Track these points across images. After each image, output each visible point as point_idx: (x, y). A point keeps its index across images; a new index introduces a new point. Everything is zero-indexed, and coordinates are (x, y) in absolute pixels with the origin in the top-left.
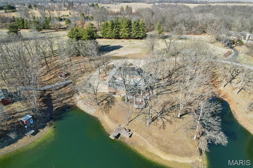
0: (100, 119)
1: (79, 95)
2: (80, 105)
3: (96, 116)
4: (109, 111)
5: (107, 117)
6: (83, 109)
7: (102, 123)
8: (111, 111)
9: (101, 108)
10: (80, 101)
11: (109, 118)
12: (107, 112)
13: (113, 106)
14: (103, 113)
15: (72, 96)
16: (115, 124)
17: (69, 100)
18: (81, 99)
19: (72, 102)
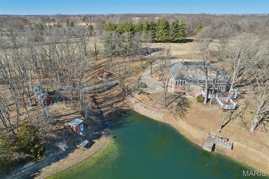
0: (175, 126)
1: (133, 97)
2: (139, 109)
3: (166, 123)
4: (185, 115)
5: (185, 123)
6: (144, 114)
7: (180, 131)
8: (187, 115)
9: (171, 112)
10: (138, 105)
11: (189, 123)
12: (182, 116)
13: (188, 109)
14: (176, 118)
15: (124, 99)
16: (201, 132)
17: (121, 103)
18: (138, 101)
19: (126, 106)
